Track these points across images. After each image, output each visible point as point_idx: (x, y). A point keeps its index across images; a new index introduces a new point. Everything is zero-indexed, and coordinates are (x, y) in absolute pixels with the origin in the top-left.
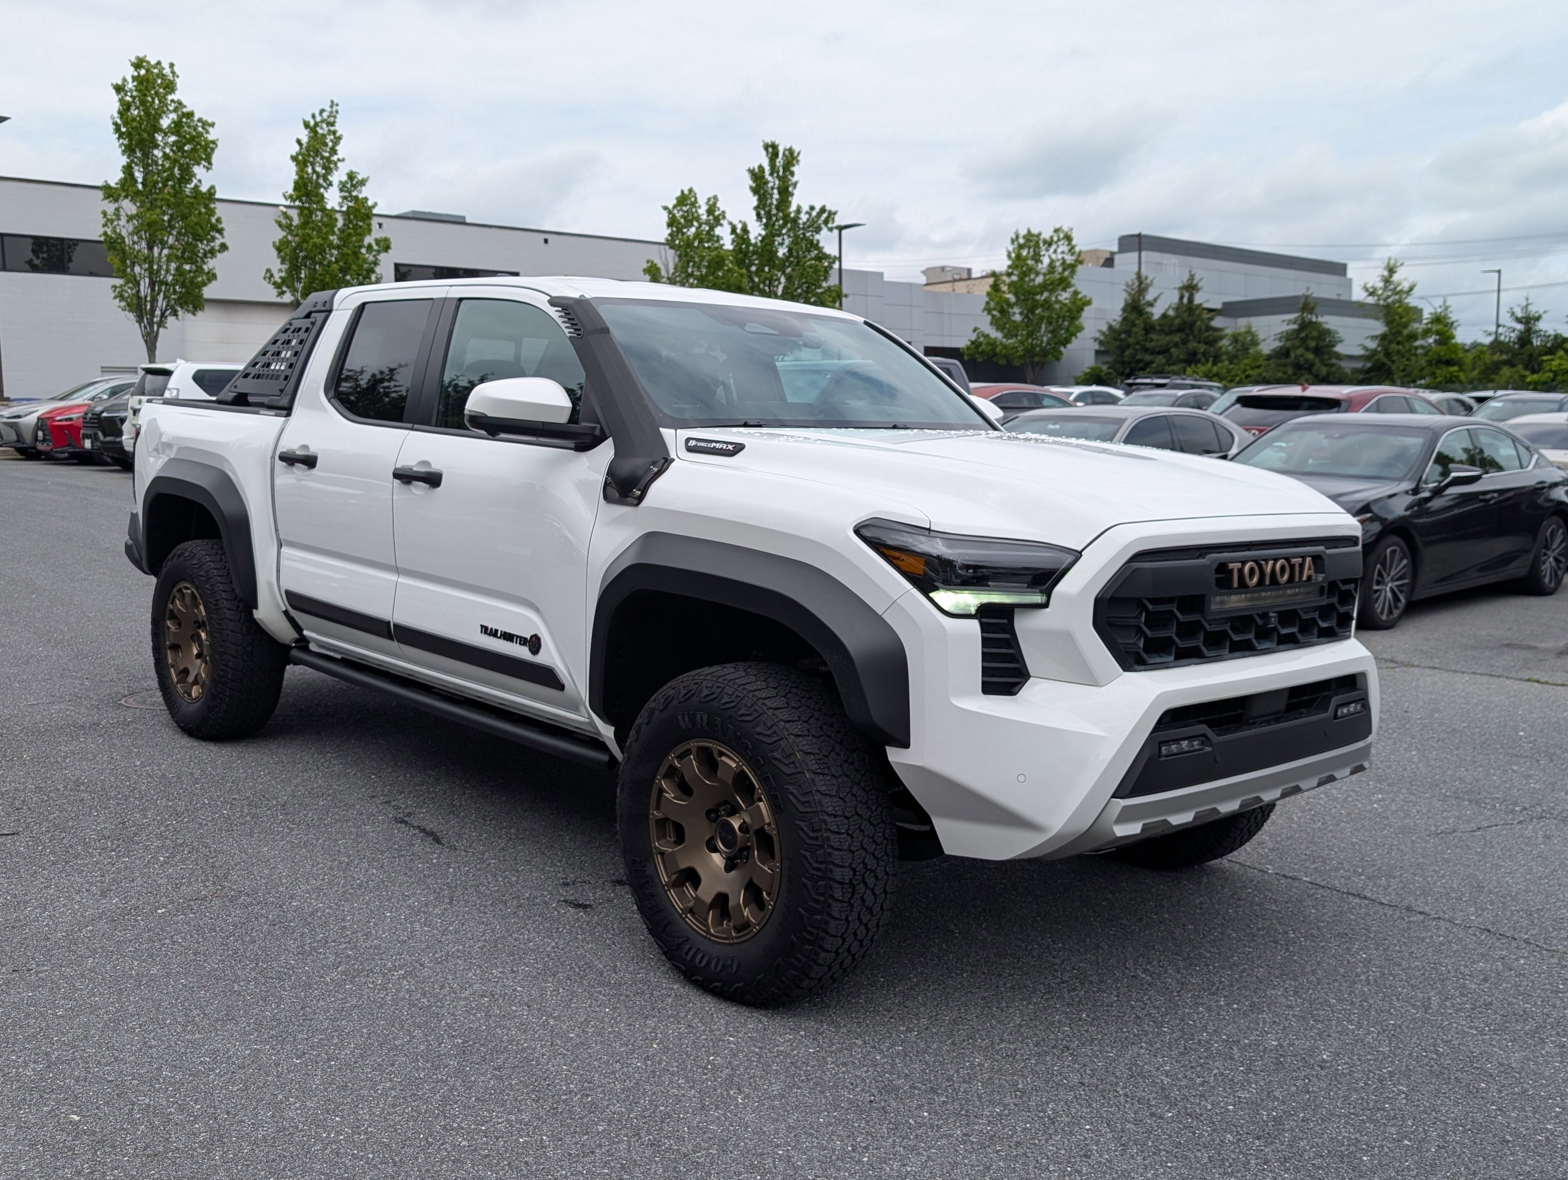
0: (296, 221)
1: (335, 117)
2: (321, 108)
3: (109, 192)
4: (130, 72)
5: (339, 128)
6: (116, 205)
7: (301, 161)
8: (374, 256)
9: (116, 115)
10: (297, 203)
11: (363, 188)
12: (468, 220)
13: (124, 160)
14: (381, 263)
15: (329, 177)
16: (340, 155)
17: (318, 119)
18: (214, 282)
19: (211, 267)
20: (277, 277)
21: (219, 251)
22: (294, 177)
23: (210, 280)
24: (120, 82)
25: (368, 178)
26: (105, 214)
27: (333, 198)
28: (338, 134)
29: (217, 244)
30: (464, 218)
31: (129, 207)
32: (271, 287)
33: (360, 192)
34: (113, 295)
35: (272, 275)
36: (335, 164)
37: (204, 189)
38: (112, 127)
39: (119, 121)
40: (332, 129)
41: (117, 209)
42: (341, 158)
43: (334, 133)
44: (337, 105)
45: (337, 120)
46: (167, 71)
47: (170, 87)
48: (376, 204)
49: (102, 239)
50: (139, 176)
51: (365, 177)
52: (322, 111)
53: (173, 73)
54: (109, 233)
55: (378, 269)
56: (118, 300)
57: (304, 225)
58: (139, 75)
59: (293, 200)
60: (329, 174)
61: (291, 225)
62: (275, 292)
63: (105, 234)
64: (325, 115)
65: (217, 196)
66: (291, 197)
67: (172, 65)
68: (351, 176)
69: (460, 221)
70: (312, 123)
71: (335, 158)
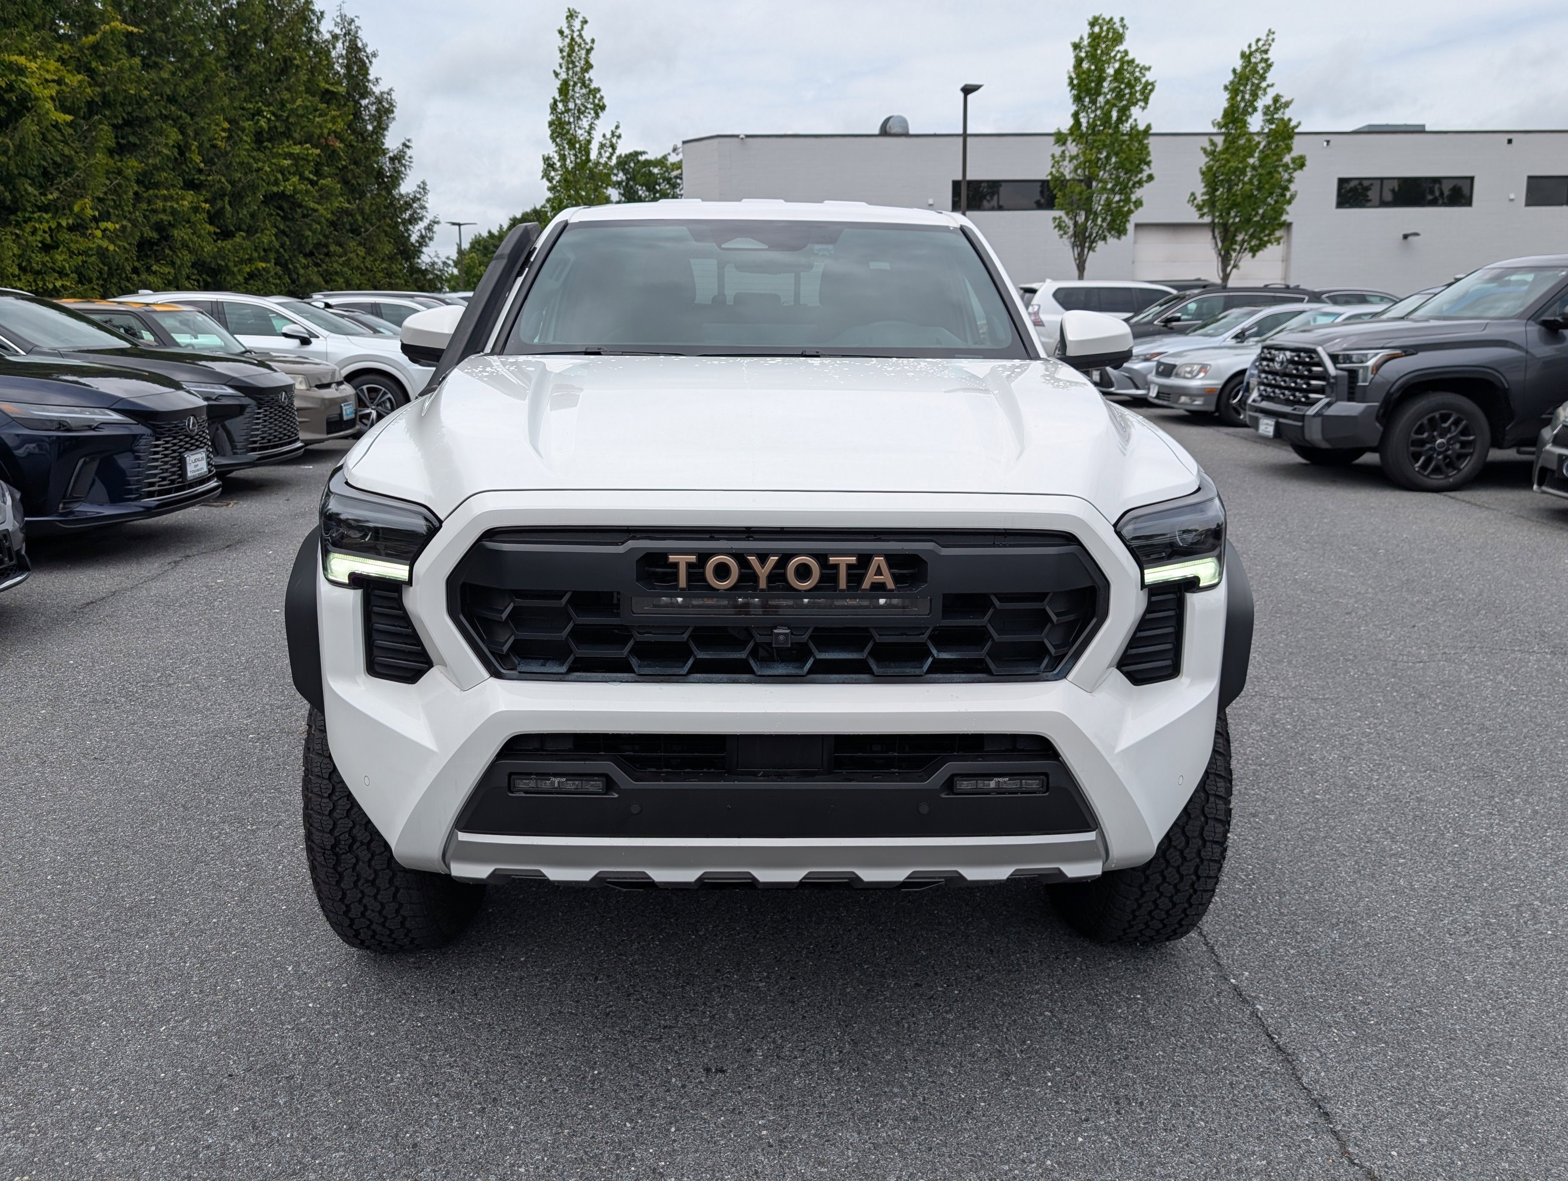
0: (1220, 146)
1: (1270, 45)
2: (1258, 37)
3: (1060, 138)
4: (1086, 31)
5: (1271, 55)
6: (1063, 148)
7: (1234, 90)
8: (1290, 174)
9: (1071, 69)
10: (1223, 130)
11: (1287, 110)
12: (1427, 129)
13: (1073, 108)
14: (1296, 180)
15: (1255, 103)
16: (1269, 81)
17: (1254, 48)
18: (1140, 209)
19: (1139, 196)
20: (1200, 199)
21: (1146, 181)
22: (1225, 104)
23: (1136, 207)
24: (1077, 40)
25: (1292, 100)
26: (1053, 156)
27: (1256, 123)
28: (1269, 62)
29: (1144, 175)
30: (1424, 126)
31: (1072, 148)
32: (1194, 209)
33: (1283, 113)
34: (1053, 225)
35: (1195, 199)
36: (1265, 90)
37: (1141, 127)
38: (1067, 81)
39: (1074, 76)
40: (1265, 56)
41: (1063, 152)
42: (1270, 83)
43: (1266, 60)
44: (1274, 33)
45: (1272, 49)
46: (1117, 25)
47: (1119, 38)
48: (1299, 123)
49: (1049, 178)
50: (1084, 121)
51: (1289, 99)
52: (1258, 40)
53: (1124, 26)
54: (1054, 173)
55: (1292, 187)
56: (1057, 229)
57: (1226, 150)
58: (1093, 33)
59: (1220, 128)
60: (1255, 100)
61: (1215, 151)
62: (1197, 214)
63: (1051, 173)
64: (1260, 44)
65: (1152, 131)
66: (1219, 123)
67: (1122, 19)
68: (1276, 99)
69: (1419, 130)
70: (1248, 53)
71: (1264, 85)
